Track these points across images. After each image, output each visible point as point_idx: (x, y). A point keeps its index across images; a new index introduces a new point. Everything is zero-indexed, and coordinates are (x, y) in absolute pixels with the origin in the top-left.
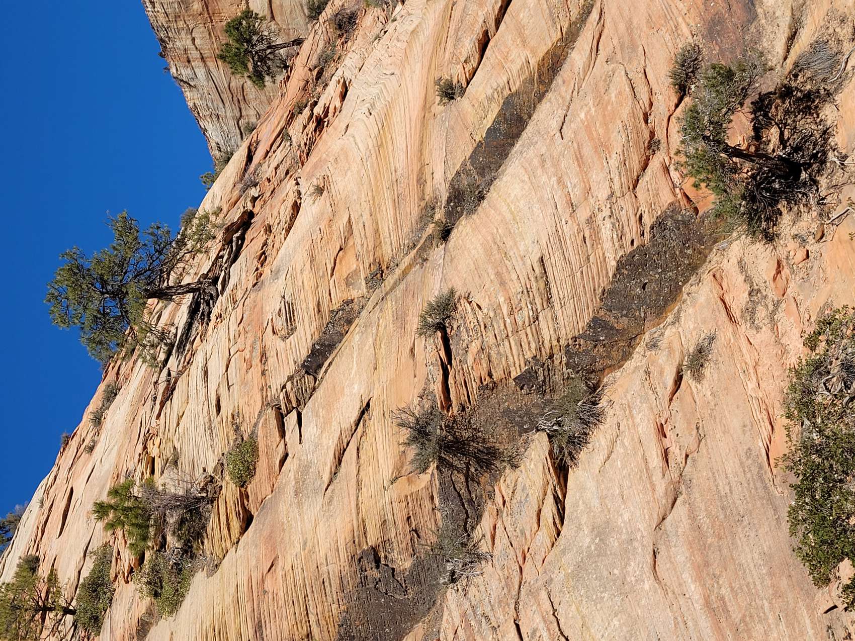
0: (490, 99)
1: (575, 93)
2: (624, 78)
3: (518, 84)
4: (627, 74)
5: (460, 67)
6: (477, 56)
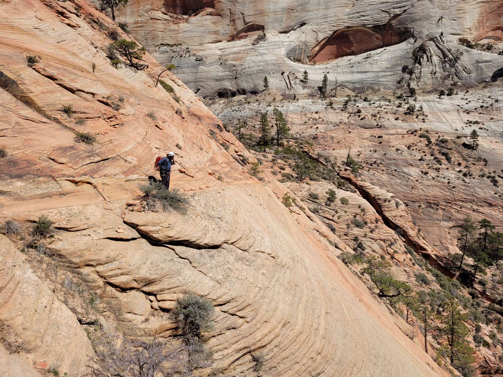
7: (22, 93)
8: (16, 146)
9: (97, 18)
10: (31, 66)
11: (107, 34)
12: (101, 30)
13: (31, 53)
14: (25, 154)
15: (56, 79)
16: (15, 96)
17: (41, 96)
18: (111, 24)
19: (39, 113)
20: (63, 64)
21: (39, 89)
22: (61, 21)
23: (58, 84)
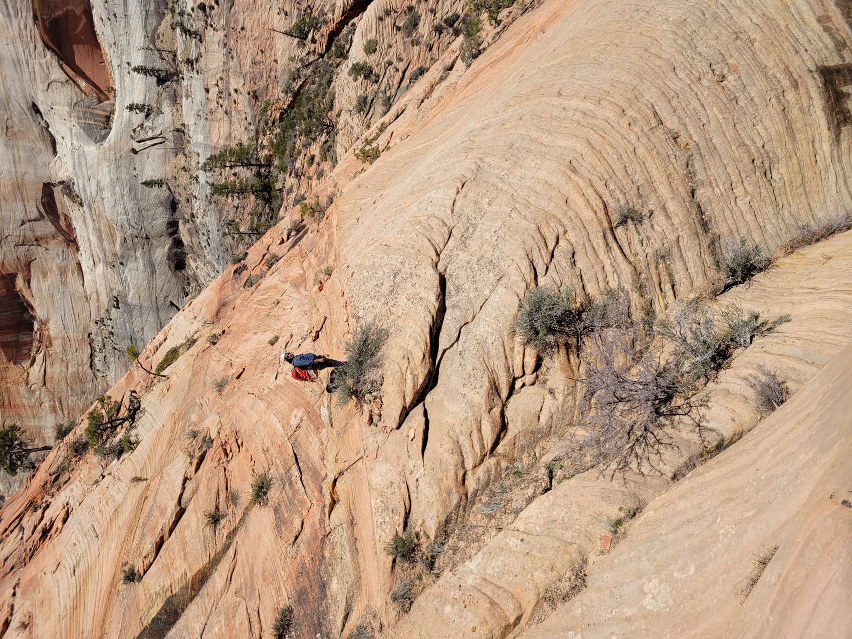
0: (158, 594)
1: (214, 608)
2: (245, 613)
3: (177, 589)
4: (247, 609)
5: (140, 560)
6: (154, 554)
7: (187, 588)
8: (274, 593)
9: (50, 475)
10: (141, 578)
11: (77, 459)
12: (70, 469)
13: (117, 578)
14: (287, 579)
15: (162, 538)
16: (192, 599)
17: (190, 560)
18: (59, 453)
19: (220, 561)
20: (135, 529)
21: (178, 563)
22: (58, 533)
23: (170, 535)
